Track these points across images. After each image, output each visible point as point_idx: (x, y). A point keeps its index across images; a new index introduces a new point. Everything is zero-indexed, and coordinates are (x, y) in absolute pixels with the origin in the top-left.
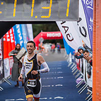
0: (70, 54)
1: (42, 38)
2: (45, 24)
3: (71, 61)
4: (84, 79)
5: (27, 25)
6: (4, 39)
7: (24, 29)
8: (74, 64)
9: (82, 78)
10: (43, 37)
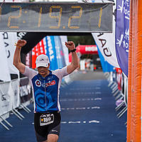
0: (111, 73)
1: (79, 53)
2: (83, 37)
3: (112, 80)
4: (125, 101)
5: (61, 37)
6: (33, 53)
7: (57, 42)
8: (115, 83)
9: (123, 99)
10: (81, 51)
